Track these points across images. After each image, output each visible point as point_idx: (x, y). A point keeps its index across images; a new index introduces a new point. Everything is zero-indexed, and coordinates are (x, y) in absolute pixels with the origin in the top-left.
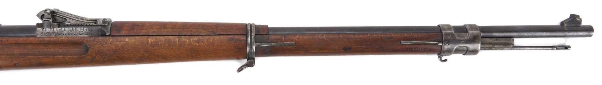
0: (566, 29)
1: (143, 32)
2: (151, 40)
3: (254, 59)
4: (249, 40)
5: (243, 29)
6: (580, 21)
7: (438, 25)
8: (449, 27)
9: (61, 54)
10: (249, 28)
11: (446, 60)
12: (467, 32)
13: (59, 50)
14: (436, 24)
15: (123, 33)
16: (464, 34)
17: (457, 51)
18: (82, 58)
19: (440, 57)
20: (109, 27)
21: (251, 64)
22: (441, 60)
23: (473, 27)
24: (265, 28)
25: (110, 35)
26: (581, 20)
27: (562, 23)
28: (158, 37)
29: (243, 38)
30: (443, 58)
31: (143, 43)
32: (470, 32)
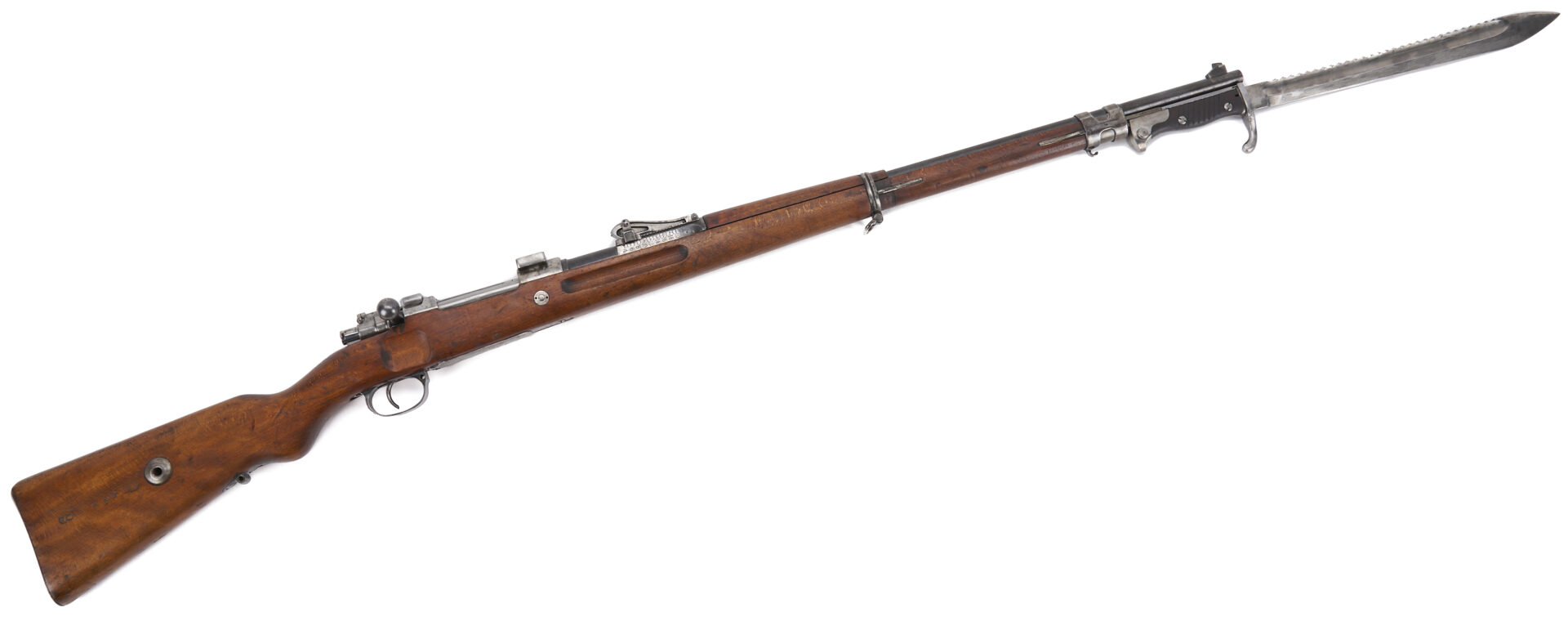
0: (1213, 81)
1: (745, 214)
2: (756, 221)
3: (880, 212)
4: (870, 192)
5: (859, 182)
6: (1223, 68)
7: (1076, 117)
8: (1086, 114)
9: (656, 267)
10: (865, 177)
11: (1097, 153)
12: (1107, 112)
13: (651, 263)
14: (1070, 115)
15: (722, 222)
16: (1105, 116)
17: (1103, 141)
18: (682, 264)
19: (1089, 151)
20: (703, 221)
21: (879, 221)
22: (1092, 155)
23: (1114, 106)
24: (882, 173)
25: (707, 229)
26: (1224, 66)
27: (1207, 77)
28: (764, 215)
29: (861, 189)
30: (1093, 152)
31: (748, 227)
32: (1110, 111)
